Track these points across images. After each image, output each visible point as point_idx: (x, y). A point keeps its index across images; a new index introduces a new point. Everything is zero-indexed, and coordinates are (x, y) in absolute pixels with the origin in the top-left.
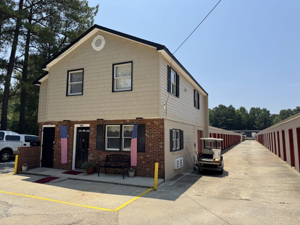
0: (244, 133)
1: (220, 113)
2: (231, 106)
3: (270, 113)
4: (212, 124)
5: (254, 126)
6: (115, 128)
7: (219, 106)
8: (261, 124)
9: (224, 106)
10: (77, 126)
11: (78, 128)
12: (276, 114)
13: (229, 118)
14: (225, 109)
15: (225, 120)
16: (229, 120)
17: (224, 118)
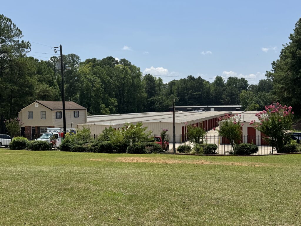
0: (203, 109)
1: (187, 85)
2: (200, 77)
3: (248, 83)
4: (179, 98)
5: (220, 100)
6: (43, 128)
7: (187, 77)
8: (227, 99)
9: (193, 77)
10: (31, 127)
11: (32, 128)
12: (254, 84)
13: (195, 91)
14: (193, 81)
15: (191, 93)
16: (195, 94)
17: (190, 92)
